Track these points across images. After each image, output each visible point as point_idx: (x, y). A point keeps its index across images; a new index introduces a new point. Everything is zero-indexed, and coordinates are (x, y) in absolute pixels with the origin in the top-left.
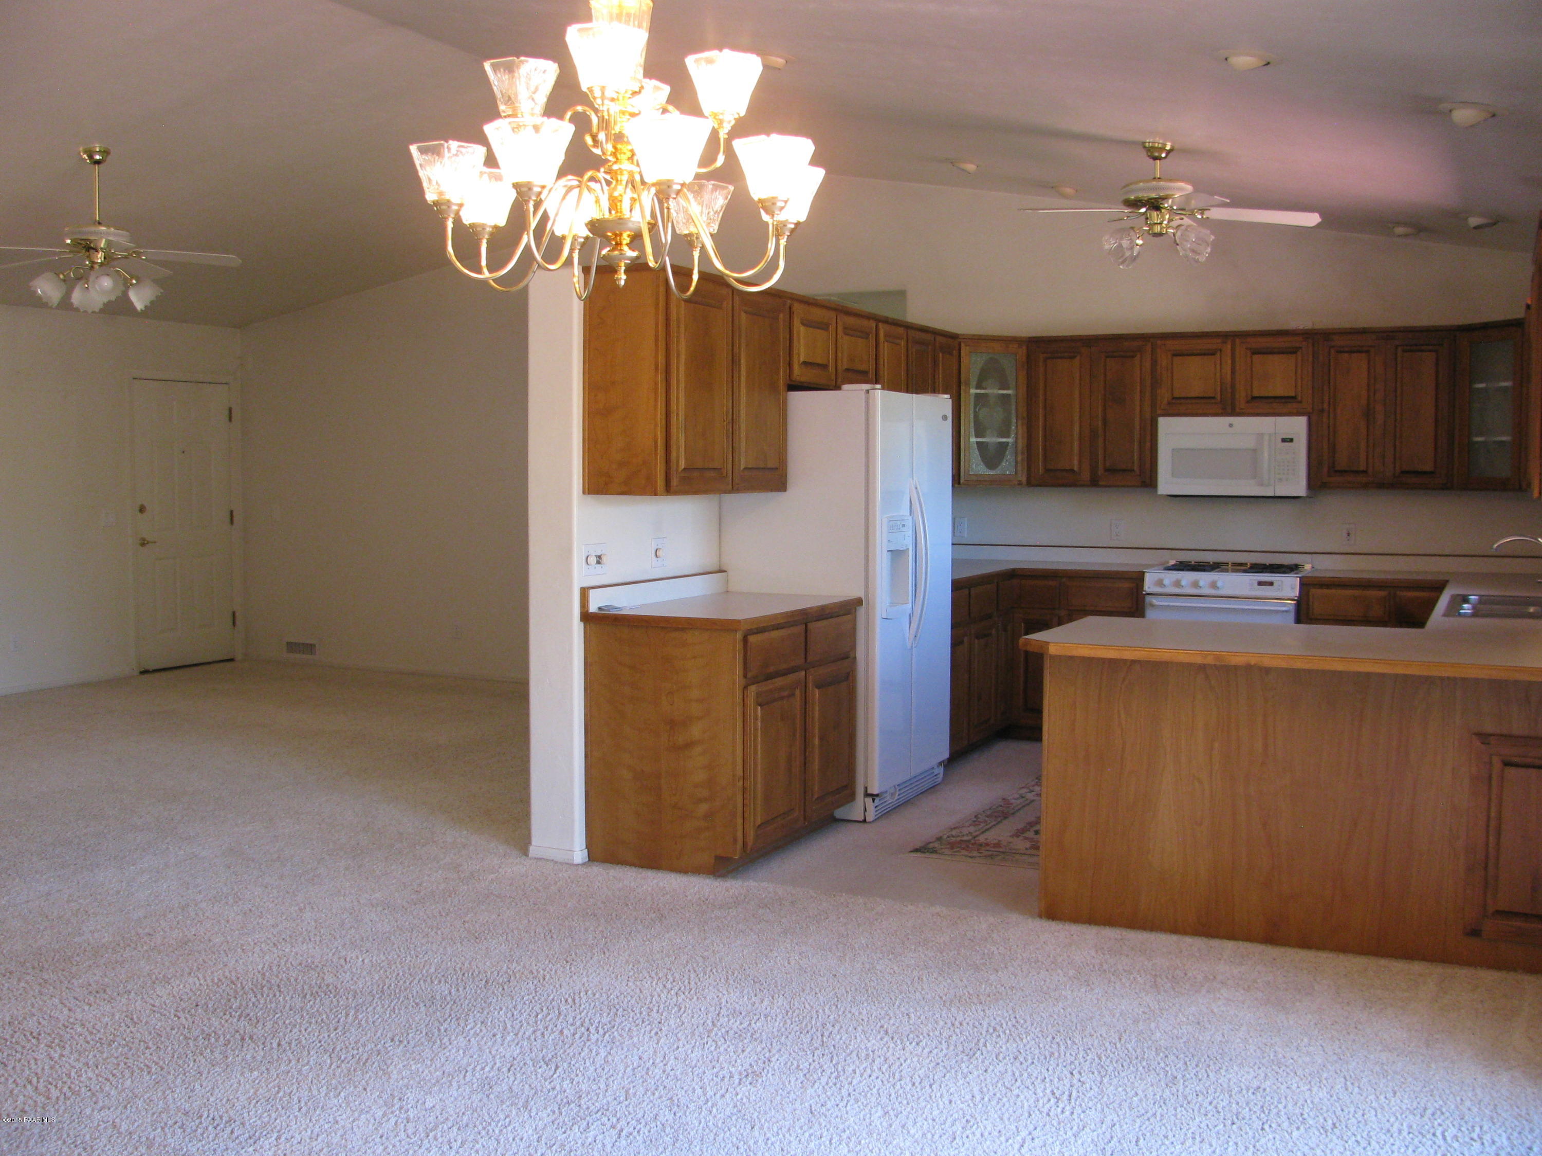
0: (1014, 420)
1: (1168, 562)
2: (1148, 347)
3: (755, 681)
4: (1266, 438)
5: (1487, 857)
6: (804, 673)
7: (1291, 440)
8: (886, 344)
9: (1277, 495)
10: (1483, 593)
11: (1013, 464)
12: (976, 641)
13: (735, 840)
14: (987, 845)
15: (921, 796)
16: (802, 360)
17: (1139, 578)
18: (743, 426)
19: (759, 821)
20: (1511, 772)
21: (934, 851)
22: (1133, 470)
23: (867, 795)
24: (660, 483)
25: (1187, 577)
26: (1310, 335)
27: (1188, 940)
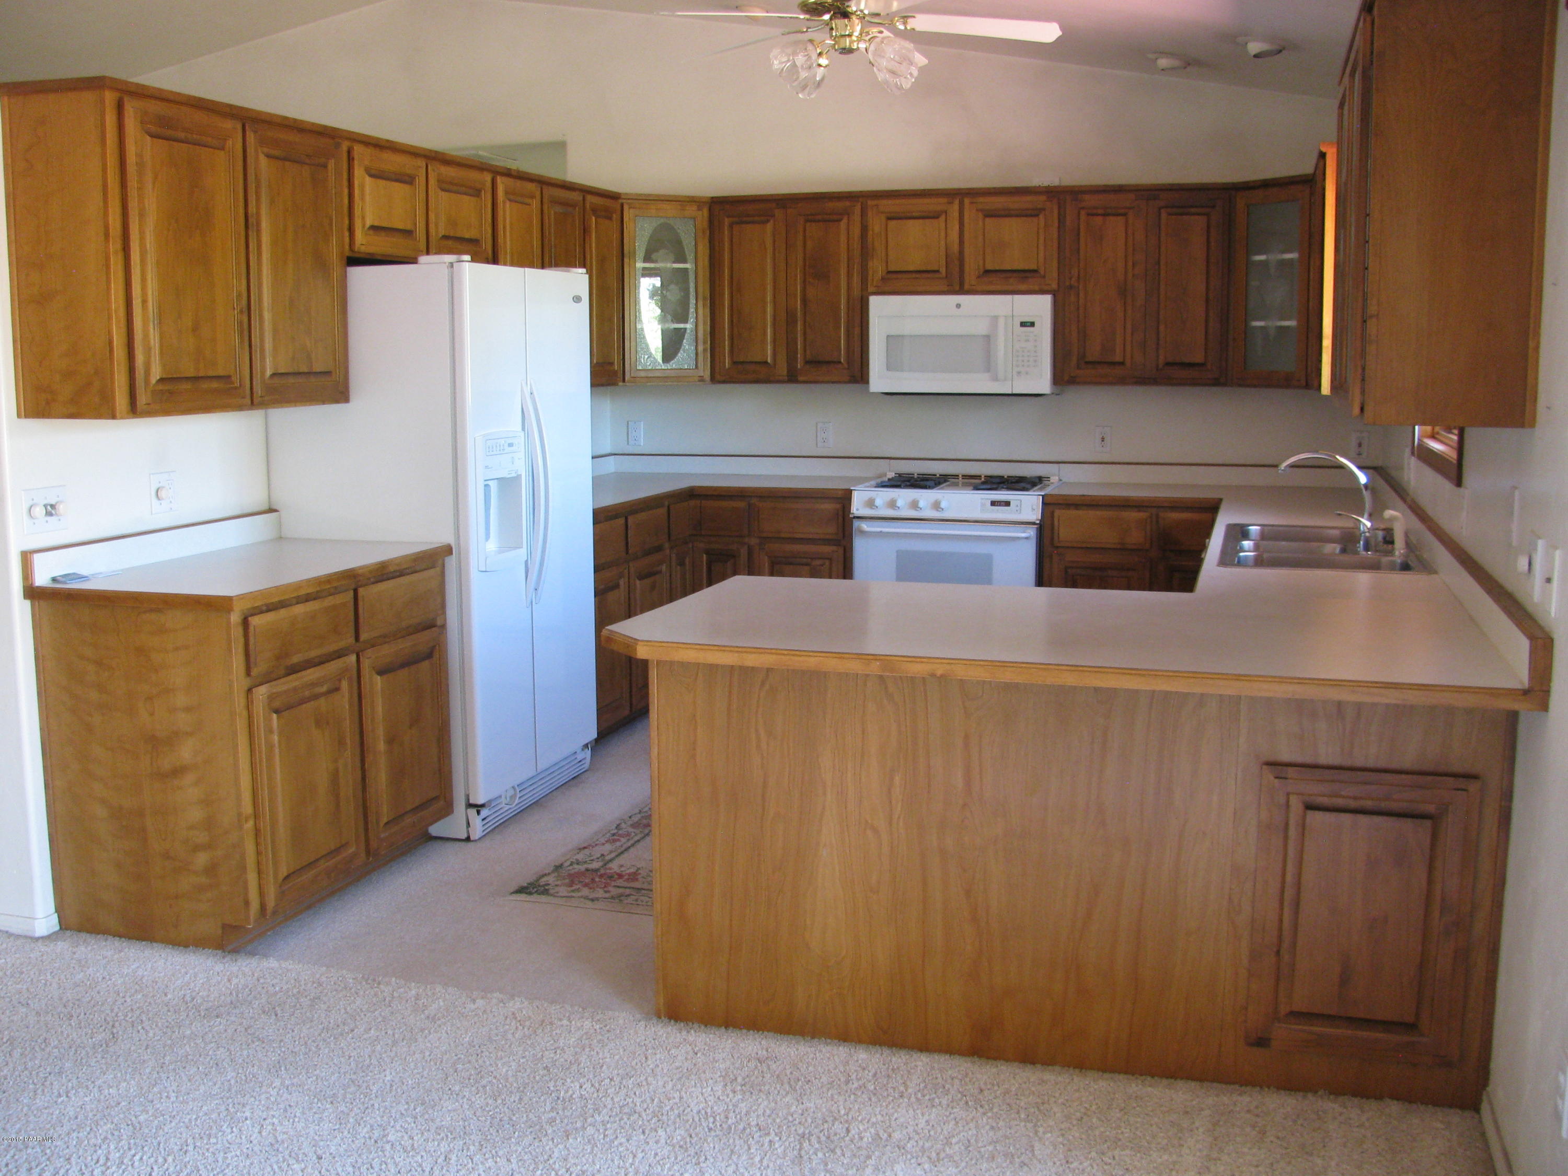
0: (692, 301)
1: (885, 475)
2: (857, 209)
3: (267, 679)
4: (1001, 322)
5: (1280, 937)
6: (353, 658)
7: (1032, 324)
8: (508, 204)
9: (1014, 392)
10: (1266, 522)
11: (693, 355)
12: (638, 582)
13: (247, 903)
14: (620, 876)
15: (554, 793)
16: (368, 223)
17: (846, 497)
18: (267, 315)
19: (284, 872)
20: (1316, 818)
21: (545, 891)
22: (840, 362)
23: (470, 805)
24: (121, 400)
25: (904, 496)
26: (1054, 193)
27: (862, 1055)
